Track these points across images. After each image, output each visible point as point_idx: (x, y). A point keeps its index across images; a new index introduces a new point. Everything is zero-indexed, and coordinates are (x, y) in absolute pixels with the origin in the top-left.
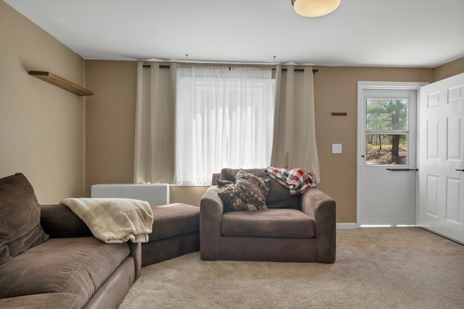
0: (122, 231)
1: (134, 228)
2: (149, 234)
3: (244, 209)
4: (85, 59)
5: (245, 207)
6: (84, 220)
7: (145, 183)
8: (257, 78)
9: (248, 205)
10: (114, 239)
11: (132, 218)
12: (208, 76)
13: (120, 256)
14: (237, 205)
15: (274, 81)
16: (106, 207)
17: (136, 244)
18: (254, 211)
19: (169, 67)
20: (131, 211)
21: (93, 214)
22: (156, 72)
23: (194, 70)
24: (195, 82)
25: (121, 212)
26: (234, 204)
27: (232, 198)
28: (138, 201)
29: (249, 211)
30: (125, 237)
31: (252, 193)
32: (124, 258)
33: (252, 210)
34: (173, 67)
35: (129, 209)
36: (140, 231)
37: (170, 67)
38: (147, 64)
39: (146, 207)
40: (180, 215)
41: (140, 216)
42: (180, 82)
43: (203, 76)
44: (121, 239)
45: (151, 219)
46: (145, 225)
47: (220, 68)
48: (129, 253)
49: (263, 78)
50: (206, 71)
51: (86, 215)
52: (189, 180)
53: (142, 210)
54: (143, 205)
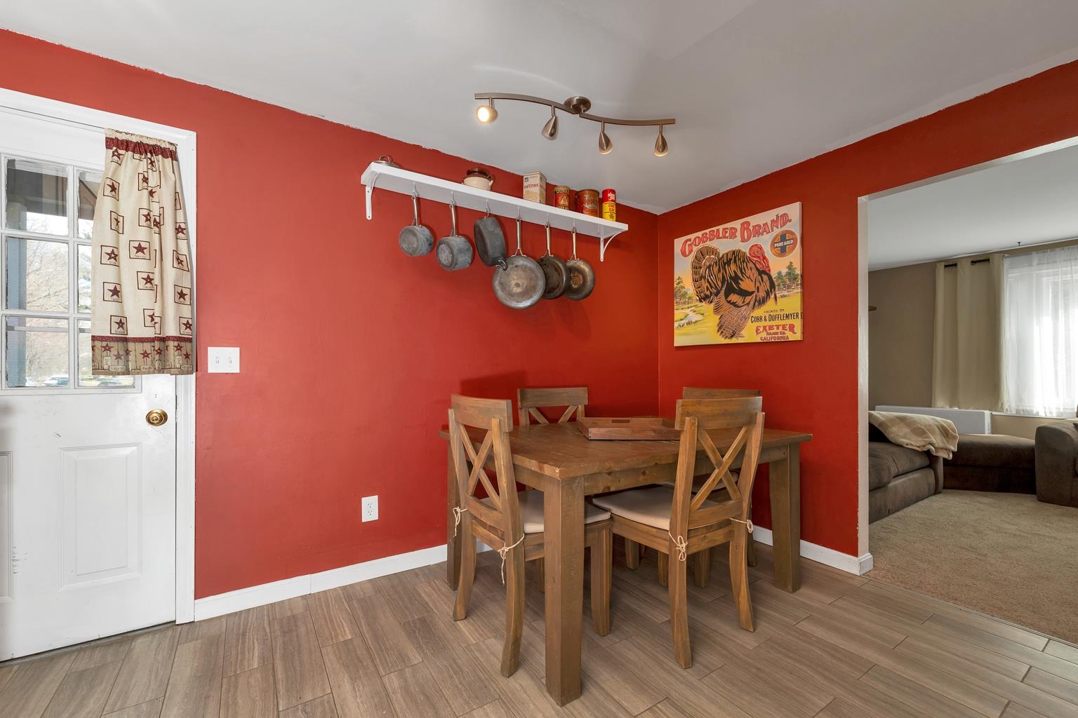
0: (920, 441)
1: (934, 440)
2: (953, 453)
6: (880, 429)
7: (948, 407)
10: (912, 446)
11: (933, 433)
12: (1064, 261)
13: (919, 461)
16: (902, 419)
17: (937, 457)
19: (988, 260)
20: (930, 425)
21: (889, 424)
22: (965, 271)
23: (1035, 257)
24: (1037, 272)
25: (919, 425)
28: (939, 419)
30: (924, 446)
32: (924, 466)
34: (996, 259)
35: (927, 423)
36: (941, 445)
37: (991, 261)
38: (951, 263)
39: (949, 425)
41: (941, 431)
42: (1010, 275)
43: (1056, 262)
44: (919, 447)
45: (955, 438)
46: (948, 442)
48: (928, 463)
51: (882, 424)
52: (1028, 408)
53: (942, 426)
54: (945, 422)
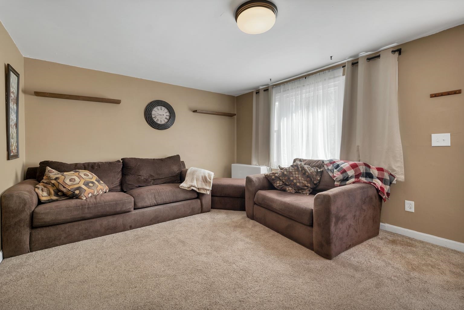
0: (189, 184)
1: (194, 184)
3: (282, 190)
4: (236, 96)
5: (283, 188)
8: (330, 79)
9: (287, 187)
10: (184, 187)
12: (291, 89)
14: (277, 185)
15: (344, 77)
17: (200, 193)
18: (291, 193)
20: (199, 176)
22: (262, 94)
25: (195, 176)
26: (275, 185)
27: (273, 180)
29: (287, 192)
30: (190, 187)
31: (292, 178)
33: (289, 192)
36: (200, 186)
37: (269, 89)
38: (258, 91)
39: (209, 176)
40: (241, 185)
41: (203, 179)
44: (188, 188)
46: (206, 185)
47: (299, 80)
49: (334, 78)
50: (289, 86)
53: (205, 177)
